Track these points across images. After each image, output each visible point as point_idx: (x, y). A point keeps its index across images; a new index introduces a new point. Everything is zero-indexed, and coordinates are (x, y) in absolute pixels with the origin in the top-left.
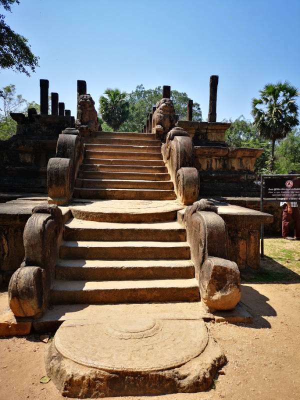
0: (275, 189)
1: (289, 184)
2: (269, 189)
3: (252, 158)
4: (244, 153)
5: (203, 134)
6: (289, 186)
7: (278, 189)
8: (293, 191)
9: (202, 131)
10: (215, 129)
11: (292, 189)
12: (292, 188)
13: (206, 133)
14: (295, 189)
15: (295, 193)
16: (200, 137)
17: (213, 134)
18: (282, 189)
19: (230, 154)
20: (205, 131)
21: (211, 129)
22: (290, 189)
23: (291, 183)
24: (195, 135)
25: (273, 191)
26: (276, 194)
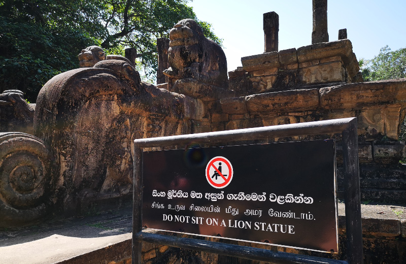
0: (171, 195)
1: (218, 173)
2: (155, 194)
3: (389, 106)
4: (358, 97)
5: (291, 74)
6: (220, 180)
7: (181, 194)
8: (235, 203)
9: (290, 67)
10: (315, 59)
11: (232, 197)
12: (227, 191)
13: (299, 69)
14: (242, 196)
15: (242, 217)
16: (287, 80)
17: (313, 69)
18: (194, 195)
19: (325, 103)
20: (296, 66)
21: (307, 61)
22: (221, 196)
23: (225, 170)
24: (277, 78)
25: (164, 201)
26: (173, 213)
